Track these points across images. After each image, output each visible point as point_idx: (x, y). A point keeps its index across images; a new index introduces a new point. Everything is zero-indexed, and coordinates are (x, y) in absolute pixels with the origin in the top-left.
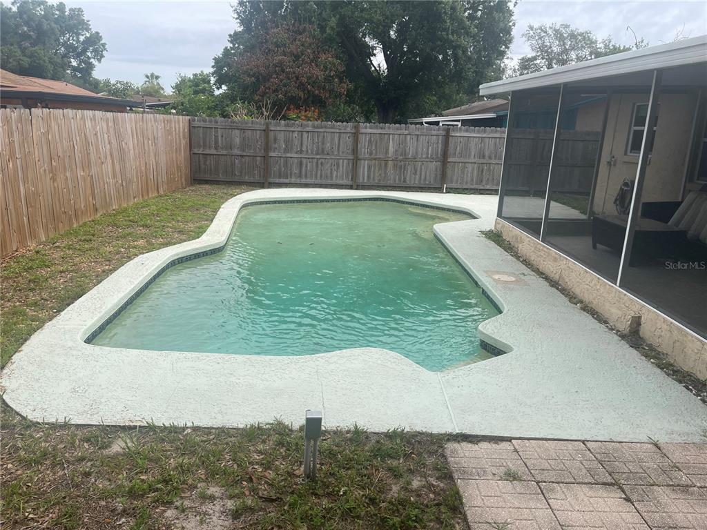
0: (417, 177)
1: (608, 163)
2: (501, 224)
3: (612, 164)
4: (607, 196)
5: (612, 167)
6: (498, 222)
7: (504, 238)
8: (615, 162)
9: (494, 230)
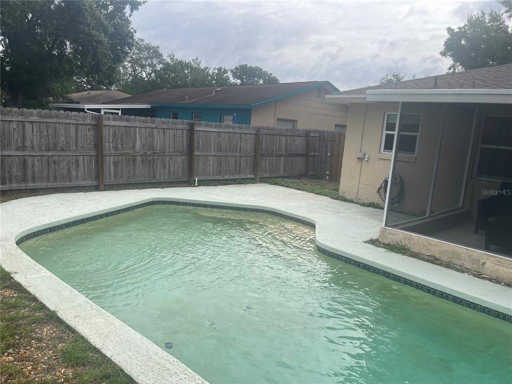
0: (167, 171)
1: (359, 158)
2: (400, 235)
3: (366, 159)
4: (361, 186)
5: (364, 162)
6: (391, 232)
7: (413, 251)
8: (368, 158)
9: (380, 240)
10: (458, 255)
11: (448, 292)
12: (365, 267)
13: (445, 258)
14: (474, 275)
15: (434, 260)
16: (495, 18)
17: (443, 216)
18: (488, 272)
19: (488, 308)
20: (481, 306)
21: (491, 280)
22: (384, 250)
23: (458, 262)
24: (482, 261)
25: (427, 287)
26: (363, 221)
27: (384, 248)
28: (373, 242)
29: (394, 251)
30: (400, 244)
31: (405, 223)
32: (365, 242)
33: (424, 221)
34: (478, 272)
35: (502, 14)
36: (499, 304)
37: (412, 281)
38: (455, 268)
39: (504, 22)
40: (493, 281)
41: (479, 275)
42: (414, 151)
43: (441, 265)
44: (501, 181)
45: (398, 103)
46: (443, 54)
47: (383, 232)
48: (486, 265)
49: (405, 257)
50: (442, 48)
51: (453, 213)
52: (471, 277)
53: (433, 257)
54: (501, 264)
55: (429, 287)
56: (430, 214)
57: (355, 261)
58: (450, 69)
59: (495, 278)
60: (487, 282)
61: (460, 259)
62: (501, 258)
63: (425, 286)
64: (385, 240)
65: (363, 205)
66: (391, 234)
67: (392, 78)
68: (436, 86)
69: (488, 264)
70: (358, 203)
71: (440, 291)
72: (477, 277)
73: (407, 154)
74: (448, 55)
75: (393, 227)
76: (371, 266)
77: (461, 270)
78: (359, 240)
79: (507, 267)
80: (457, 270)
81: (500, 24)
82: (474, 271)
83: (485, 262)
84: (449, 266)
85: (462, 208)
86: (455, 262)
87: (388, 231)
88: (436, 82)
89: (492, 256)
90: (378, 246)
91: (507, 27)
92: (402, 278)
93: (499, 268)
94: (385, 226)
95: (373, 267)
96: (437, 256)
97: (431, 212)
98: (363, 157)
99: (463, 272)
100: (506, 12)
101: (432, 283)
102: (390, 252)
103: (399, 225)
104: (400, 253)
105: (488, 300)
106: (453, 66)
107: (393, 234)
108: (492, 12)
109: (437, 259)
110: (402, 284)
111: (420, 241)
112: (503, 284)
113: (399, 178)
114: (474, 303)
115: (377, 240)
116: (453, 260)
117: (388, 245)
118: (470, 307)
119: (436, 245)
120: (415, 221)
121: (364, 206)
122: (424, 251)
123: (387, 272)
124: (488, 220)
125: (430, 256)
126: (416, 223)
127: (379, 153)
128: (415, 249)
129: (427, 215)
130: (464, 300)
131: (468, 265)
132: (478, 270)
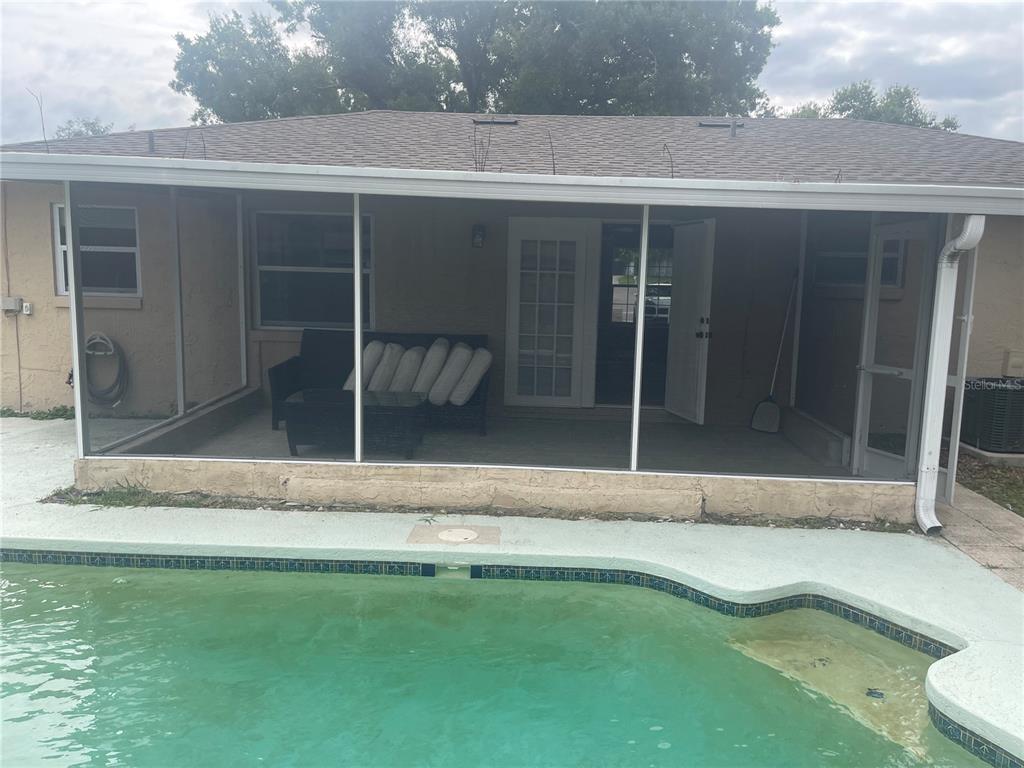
1: (7, 311)
2: (121, 467)
3: (25, 312)
4: (25, 374)
5: (22, 319)
6: (103, 465)
7: (155, 492)
8: (32, 308)
9: (79, 487)
10: (239, 478)
11: (227, 554)
12: (44, 557)
13: (219, 491)
14: (273, 508)
15: (199, 500)
16: (263, 29)
17: (212, 408)
18: (295, 495)
19: (299, 560)
20: (287, 560)
21: (301, 508)
22: (90, 507)
23: (244, 492)
24: (282, 479)
25: (187, 557)
26: (37, 454)
27: (90, 502)
28: (61, 497)
29: (112, 505)
30: (125, 485)
31: (133, 439)
32: (43, 501)
33: (175, 426)
34: (280, 499)
35: (274, 23)
36: (315, 547)
37: (155, 556)
38: (239, 504)
39: (279, 39)
40: (306, 507)
41: (281, 506)
42: (134, 285)
43: (214, 505)
44: (303, 329)
45: (60, 183)
46: (178, 87)
47: (82, 470)
48: (289, 483)
49: (140, 510)
50: (173, 75)
51: (232, 400)
52: (269, 511)
53: (198, 493)
54: (313, 475)
55: (191, 557)
56: (185, 412)
57: (18, 551)
58: (194, 119)
59: (306, 502)
60: (295, 513)
61: (245, 484)
62: (311, 465)
63: (182, 557)
64: (91, 486)
65: (39, 416)
66: (100, 468)
67: (83, 129)
68: (153, 151)
69: (293, 482)
70: (26, 415)
71: (212, 558)
72: (280, 510)
73: (121, 292)
74: (188, 90)
75: (103, 452)
76: (59, 552)
77: (250, 504)
78: (28, 500)
79: (323, 478)
80: (244, 506)
81: (274, 43)
82: (272, 499)
83: (288, 479)
84: (228, 503)
85: (246, 387)
86: (238, 494)
87: (95, 465)
88: (152, 142)
89: (296, 466)
90: (76, 503)
91: (285, 49)
92: (132, 555)
93: (310, 482)
94: (85, 455)
95: (64, 553)
96: (205, 490)
97: (188, 406)
98: (18, 308)
99: (253, 507)
100: (280, 20)
101: (194, 547)
102: (105, 508)
103: (120, 445)
104: (129, 504)
105: (296, 546)
106: (199, 115)
107: (106, 469)
108: (256, 17)
109: (206, 496)
110: (136, 569)
111: (166, 469)
112: (321, 508)
113: (111, 346)
114: (274, 559)
115: (72, 489)
116: (234, 489)
117: (98, 494)
118: (269, 569)
119: (199, 470)
120: (154, 430)
121: (43, 419)
122: (177, 488)
123: (97, 554)
124: (287, 401)
125: (192, 493)
126: (156, 435)
127: (56, 295)
128: (159, 489)
129: (181, 413)
130: (258, 559)
131: (261, 492)
132: (278, 497)
